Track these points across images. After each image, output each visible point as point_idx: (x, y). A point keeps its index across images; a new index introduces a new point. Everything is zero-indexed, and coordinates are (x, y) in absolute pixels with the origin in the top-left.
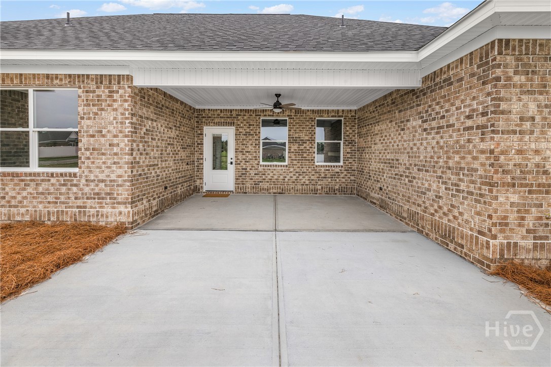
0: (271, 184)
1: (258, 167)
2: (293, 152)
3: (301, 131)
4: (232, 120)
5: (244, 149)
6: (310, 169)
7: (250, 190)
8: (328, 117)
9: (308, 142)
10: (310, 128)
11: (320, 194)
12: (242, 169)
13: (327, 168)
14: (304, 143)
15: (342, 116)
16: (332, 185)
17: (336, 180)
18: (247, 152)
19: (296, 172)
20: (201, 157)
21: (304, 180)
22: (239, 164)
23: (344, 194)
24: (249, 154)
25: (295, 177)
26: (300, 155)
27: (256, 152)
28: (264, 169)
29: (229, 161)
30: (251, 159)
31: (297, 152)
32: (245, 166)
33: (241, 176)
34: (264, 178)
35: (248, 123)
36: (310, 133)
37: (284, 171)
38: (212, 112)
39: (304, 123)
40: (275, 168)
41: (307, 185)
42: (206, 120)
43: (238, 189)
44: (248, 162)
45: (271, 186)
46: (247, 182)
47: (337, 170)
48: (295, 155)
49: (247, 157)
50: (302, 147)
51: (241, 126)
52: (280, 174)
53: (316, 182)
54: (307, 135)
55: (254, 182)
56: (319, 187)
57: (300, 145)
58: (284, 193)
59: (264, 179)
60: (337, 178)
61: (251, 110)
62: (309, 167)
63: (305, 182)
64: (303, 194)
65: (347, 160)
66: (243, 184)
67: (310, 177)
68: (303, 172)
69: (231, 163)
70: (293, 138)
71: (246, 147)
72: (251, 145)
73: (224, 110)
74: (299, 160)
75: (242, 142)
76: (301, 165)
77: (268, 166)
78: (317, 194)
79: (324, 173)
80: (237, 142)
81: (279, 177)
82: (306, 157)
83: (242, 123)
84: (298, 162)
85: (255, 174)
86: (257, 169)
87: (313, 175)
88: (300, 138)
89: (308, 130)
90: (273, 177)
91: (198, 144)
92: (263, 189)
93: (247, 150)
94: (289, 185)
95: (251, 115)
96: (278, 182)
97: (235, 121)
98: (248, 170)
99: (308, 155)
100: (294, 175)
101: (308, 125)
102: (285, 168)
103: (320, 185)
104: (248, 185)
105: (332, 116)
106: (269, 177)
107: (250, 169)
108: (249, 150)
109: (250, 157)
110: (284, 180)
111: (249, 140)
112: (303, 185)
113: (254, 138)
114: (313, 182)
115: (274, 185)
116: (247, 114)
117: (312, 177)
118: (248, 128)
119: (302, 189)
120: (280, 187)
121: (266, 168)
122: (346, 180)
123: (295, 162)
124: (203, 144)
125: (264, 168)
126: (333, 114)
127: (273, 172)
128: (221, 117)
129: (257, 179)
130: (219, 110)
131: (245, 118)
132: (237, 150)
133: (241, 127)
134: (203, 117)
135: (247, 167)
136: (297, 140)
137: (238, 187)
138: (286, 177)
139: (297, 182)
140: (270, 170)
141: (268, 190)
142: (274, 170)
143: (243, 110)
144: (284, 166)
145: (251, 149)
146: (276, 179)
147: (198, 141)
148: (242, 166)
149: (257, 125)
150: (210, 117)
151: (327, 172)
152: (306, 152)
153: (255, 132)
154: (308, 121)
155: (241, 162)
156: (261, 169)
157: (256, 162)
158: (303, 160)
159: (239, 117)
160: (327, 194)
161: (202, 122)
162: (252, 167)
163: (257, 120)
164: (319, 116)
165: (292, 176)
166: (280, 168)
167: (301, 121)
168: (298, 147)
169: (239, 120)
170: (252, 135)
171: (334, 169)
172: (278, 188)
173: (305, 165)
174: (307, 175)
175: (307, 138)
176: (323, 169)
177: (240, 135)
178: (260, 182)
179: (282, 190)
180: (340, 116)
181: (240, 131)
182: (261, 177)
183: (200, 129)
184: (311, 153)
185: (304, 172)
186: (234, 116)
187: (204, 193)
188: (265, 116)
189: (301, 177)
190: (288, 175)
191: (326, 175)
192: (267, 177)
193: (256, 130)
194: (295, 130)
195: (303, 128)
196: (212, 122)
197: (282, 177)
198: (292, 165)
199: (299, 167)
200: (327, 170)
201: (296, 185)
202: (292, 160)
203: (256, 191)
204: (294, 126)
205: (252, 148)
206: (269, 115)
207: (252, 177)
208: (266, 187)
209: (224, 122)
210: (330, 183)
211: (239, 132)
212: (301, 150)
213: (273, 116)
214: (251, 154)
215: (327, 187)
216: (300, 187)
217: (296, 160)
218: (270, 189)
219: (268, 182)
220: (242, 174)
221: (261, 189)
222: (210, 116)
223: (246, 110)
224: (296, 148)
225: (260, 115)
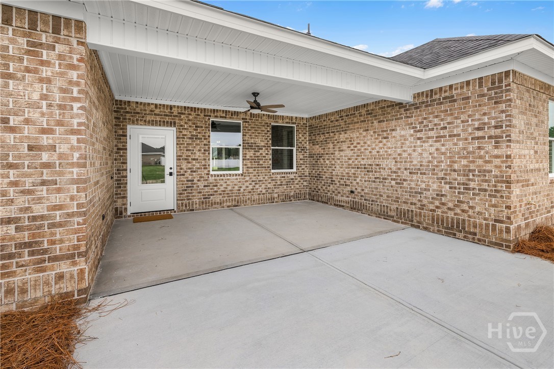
0: (225, 197)
1: (208, 177)
2: (249, 159)
3: (256, 136)
4: (172, 119)
5: (190, 156)
6: (266, 177)
7: (198, 205)
8: (283, 123)
9: (264, 148)
10: (266, 134)
11: (277, 202)
12: (187, 181)
13: (283, 175)
14: (260, 149)
15: (295, 123)
16: (287, 192)
17: (291, 187)
18: (194, 159)
19: (252, 181)
20: (125, 168)
21: (260, 190)
22: (183, 175)
23: (299, 200)
24: (196, 162)
25: (251, 187)
26: (257, 162)
27: (205, 159)
28: (215, 180)
29: (167, 171)
30: (199, 168)
31: (253, 159)
32: (191, 177)
33: (186, 190)
34: (215, 190)
35: (194, 124)
36: (266, 139)
37: (239, 180)
38: (142, 107)
39: (260, 128)
40: (229, 178)
41: (264, 194)
42: (132, 116)
43: (182, 206)
44: (195, 172)
45: (225, 199)
46: (193, 196)
47: (292, 176)
48: (251, 162)
49: (194, 165)
50: (258, 154)
51: (185, 127)
52: (235, 185)
53: (273, 191)
54: (263, 141)
55: (203, 195)
56: (276, 195)
57: (256, 151)
58: (240, 206)
59: (216, 192)
60: (292, 184)
61: (198, 109)
62: (265, 175)
63: (261, 191)
64: (259, 204)
65: (300, 167)
66: (188, 199)
67: (267, 186)
68: (259, 181)
69: (171, 174)
70: (249, 143)
71: (192, 153)
72: (199, 150)
73: (160, 105)
74: (255, 167)
75: (186, 147)
76: (257, 173)
77: (221, 176)
78: (273, 202)
79: (280, 180)
80: (180, 147)
81: (234, 187)
82: (262, 165)
83: (186, 123)
84: (255, 170)
85: (205, 186)
86: (207, 180)
87: (270, 183)
88: (256, 143)
89: (263, 136)
90: (226, 188)
91: (118, 149)
92: (215, 203)
93: (194, 157)
94: (244, 195)
95: (198, 115)
96: (232, 193)
97: (177, 121)
98: (195, 181)
99: (264, 162)
100: (250, 184)
101: (264, 131)
102: (240, 177)
103: (277, 193)
104: (196, 200)
105: (287, 123)
106: (222, 188)
107: (198, 181)
108: (196, 158)
109: (198, 165)
110: (239, 190)
111: (197, 144)
112: (259, 194)
113: (203, 143)
114: (270, 191)
115: (228, 197)
116: (193, 113)
117: (269, 186)
118: (195, 130)
119: (259, 199)
120: (235, 199)
121: (218, 178)
122: (300, 186)
123: (251, 170)
124: (126, 149)
125: (216, 178)
126: (288, 120)
127: (226, 182)
128: (155, 114)
129: (207, 192)
130: (152, 104)
131: (191, 117)
132: (179, 158)
133: (185, 129)
134: (128, 112)
135: (194, 178)
136: (252, 146)
137: (182, 204)
138: (241, 187)
139: (254, 192)
140: (223, 180)
141: (221, 204)
142: (228, 179)
143: (188, 107)
144: (239, 175)
145: (199, 156)
146: (231, 190)
147: (119, 144)
148: (187, 178)
149: (206, 127)
150: (138, 113)
151: (283, 179)
152: (262, 159)
153: (203, 136)
154: (264, 126)
155: (186, 172)
156: (211, 179)
157: (206, 171)
158: (259, 167)
159: (182, 116)
160: (283, 201)
161: (125, 119)
162: (201, 177)
163: (206, 122)
164: (275, 122)
165: (248, 185)
166: (235, 177)
167: (257, 125)
168: (254, 154)
169: (182, 120)
170: (199, 139)
171: (289, 175)
172: (232, 200)
173: (261, 173)
174: (263, 183)
175: (263, 144)
176: (279, 176)
177: (184, 138)
178: (211, 195)
179: (238, 202)
180: (293, 123)
181: (184, 133)
182: (212, 189)
183: (121, 129)
184: (267, 159)
185: (261, 181)
186: (175, 114)
187: (129, 216)
188: (216, 117)
189: (257, 186)
190: (244, 184)
191: (282, 182)
192: (219, 189)
193: (205, 133)
194: (251, 135)
195: (258, 133)
196: (141, 120)
197: (236, 188)
198: (248, 173)
199: (255, 176)
200: (283, 177)
201: (253, 195)
202: (248, 168)
203: (206, 206)
204: (250, 130)
205: (201, 155)
206: (221, 117)
207: (200, 189)
208: (219, 201)
209: (160, 121)
210: (286, 190)
211: (183, 135)
212: (257, 157)
213: (226, 118)
214: (198, 163)
215: (283, 195)
216: (256, 197)
217: (252, 168)
218: (224, 202)
219: (220, 194)
220: (187, 187)
221: (212, 203)
222: (139, 111)
223: (192, 108)
224: (252, 155)
225: (210, 116)
